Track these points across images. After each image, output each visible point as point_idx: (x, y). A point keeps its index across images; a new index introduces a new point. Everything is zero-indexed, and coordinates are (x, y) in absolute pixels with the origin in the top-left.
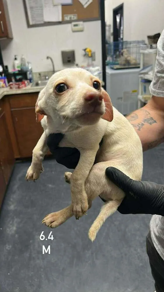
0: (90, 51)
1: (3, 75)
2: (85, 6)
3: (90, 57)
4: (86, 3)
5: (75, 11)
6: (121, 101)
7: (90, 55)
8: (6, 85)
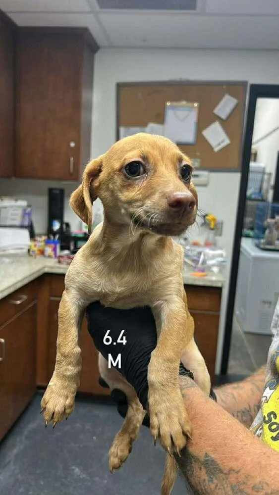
0: (214, 220)
1: (57, 236)
2: (216, 149)
3: (212, 229)
4: (219, 144)
5: (198, 154)
6: (269, 307)
7: (212, 226)
8: (55, 254)
